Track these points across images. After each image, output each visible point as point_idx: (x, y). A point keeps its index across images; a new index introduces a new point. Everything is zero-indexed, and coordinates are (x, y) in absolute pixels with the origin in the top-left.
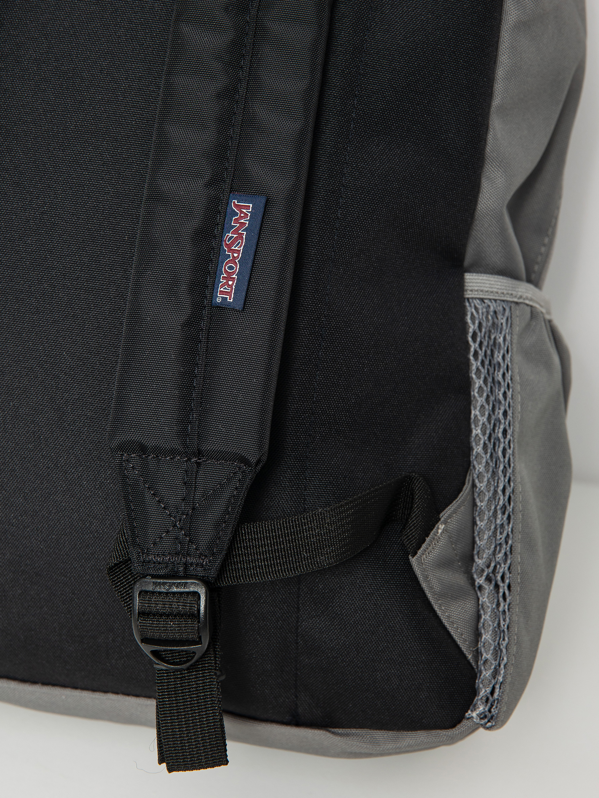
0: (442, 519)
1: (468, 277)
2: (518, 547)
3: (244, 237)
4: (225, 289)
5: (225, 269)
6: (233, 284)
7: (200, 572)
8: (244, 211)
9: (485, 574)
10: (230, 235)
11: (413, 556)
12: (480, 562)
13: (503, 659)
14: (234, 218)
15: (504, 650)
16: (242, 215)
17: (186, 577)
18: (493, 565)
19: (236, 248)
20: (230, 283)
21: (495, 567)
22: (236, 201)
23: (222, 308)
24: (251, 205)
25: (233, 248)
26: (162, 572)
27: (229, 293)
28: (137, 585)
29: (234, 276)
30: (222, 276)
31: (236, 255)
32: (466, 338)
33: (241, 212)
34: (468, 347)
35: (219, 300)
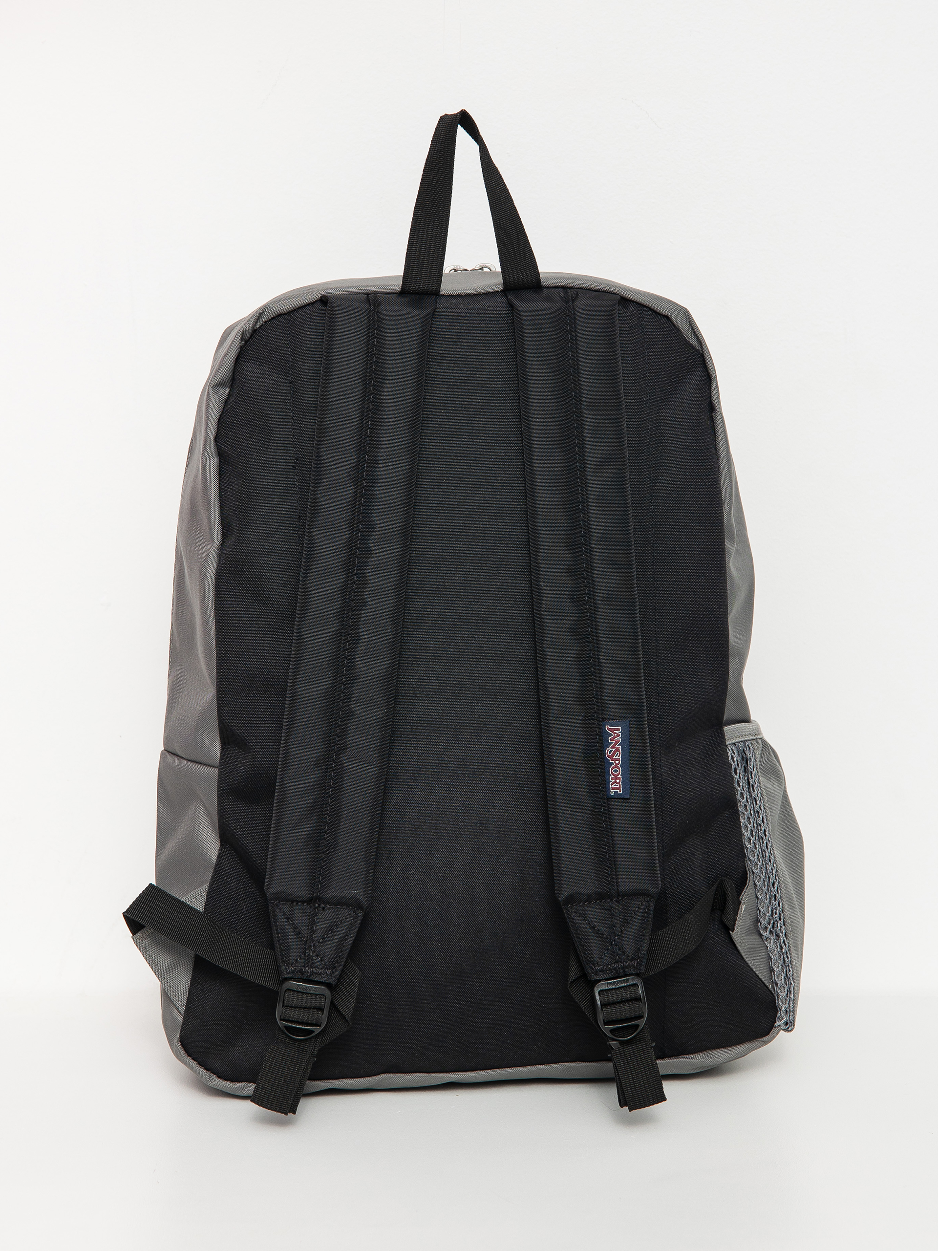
0: (742, 902)
1: (726, 729)
2: (786, 907)
3: (620, 749)
4: (615, 785)
5: (612, 772)
6: (620, 781)
7: (632, 971)
8: (616, 732)
9: (768, 930)
10: (610, 749)
11: (733, 932)
12: (764, 922)
13: (791, 984)
14: (610, 738)
15: (791, 978)
16: (616, 735)
17: (626, 975)
18: (772, 922)
19: (617, 757)
20: (618, 781)
21: (774, 923)
22: (609, 726)
23: (617, 798)
24: (620, 727)
25: (614, 757)
26: (609, 976)
27: (619, 788)
28: (595, 989)
29: (619, 776)
30: (611, 777)
31: (617, 762)
32: (731, 773)
33: (615, 733)
34: (733, 778)
35: (612, 793)
